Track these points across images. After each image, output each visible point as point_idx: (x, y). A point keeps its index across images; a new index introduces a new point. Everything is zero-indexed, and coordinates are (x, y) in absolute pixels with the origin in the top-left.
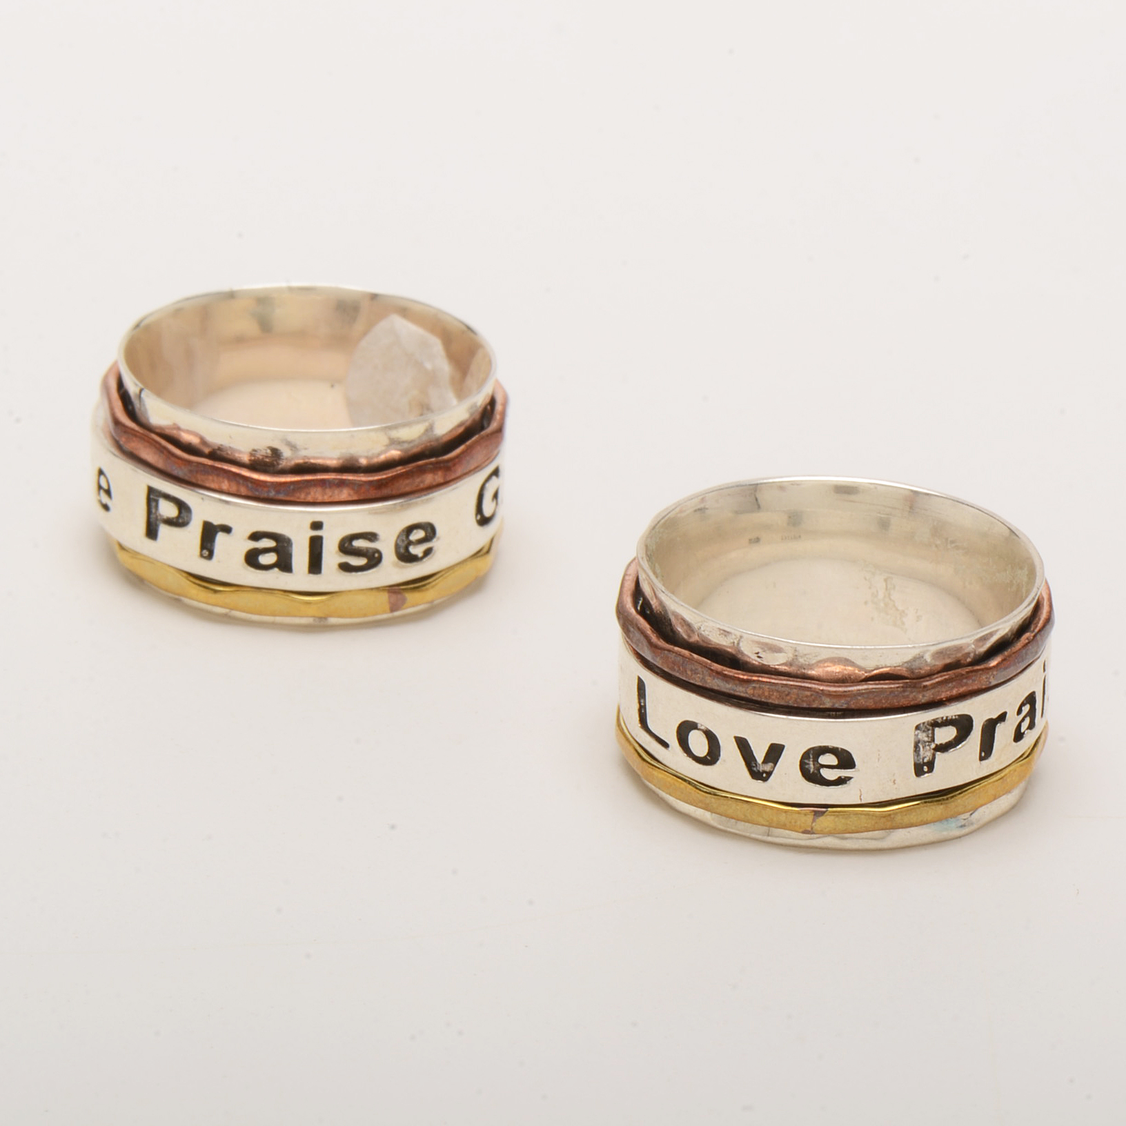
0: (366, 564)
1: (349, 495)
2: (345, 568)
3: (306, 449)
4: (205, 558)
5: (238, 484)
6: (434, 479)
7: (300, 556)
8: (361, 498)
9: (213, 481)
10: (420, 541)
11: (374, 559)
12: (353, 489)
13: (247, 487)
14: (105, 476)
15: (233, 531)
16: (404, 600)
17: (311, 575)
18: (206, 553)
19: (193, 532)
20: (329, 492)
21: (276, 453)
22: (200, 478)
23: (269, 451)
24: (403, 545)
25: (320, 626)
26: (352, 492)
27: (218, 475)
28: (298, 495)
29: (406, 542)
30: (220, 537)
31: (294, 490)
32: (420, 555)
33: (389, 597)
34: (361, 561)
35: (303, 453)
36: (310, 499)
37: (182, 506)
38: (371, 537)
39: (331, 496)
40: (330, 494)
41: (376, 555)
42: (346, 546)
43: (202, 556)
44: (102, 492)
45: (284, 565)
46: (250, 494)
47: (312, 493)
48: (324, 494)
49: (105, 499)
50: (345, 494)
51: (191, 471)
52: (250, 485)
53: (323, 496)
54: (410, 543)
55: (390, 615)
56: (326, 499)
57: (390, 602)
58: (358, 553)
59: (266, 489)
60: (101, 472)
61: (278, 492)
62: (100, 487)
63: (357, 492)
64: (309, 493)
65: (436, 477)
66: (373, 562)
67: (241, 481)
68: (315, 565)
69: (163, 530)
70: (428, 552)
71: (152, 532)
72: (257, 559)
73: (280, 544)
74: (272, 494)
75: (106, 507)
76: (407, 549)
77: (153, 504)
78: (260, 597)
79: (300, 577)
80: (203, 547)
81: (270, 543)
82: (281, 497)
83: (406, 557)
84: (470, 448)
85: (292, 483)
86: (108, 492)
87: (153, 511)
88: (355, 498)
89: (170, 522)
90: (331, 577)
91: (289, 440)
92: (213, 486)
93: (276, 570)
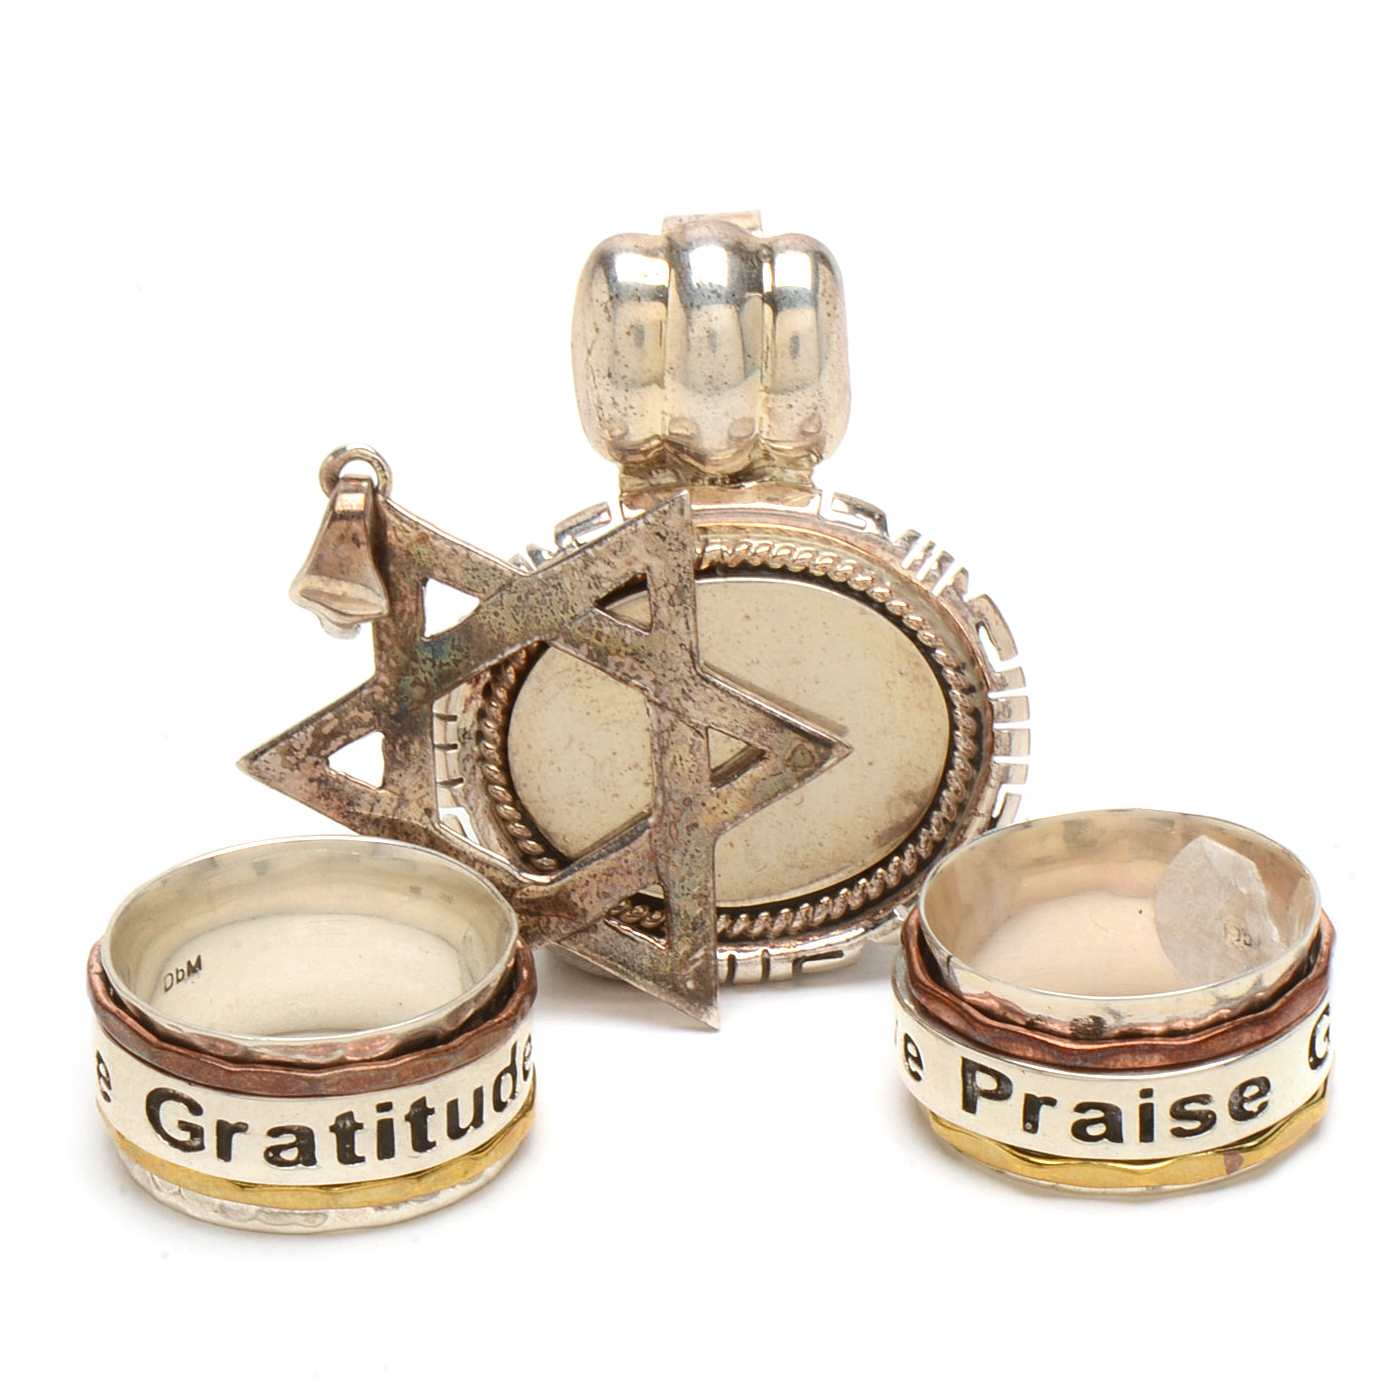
0: (1200, 1127)
1: (1161, 1060)
2: (1179, 1133)
3: (1130, 1016)
4: (1029, 1131)
5: (1043, 1051)
6: (1252, 1037)
7: (1131, 1125)
8: (1173, 1063)
9: (1017, 1049)
10: (1254, 1098)
11: (1208, 1121)
12: (1164, 1055)
13: (1053, 1055)
14: (913, 1044)
15: (1058, 1103)
16: (1241, 1160)
17: (1143, 1144)
18: (1029, 1126)
19: (1016, 1105)
20: (1139, 1058)
21: (1098, 1020)
22: (1003, 1046)
23: (1091, 1020)
24: (1237, 1102)
25: (1154, 1194)
26: (1163, 1058)
27: (1022, 1042)
28: (1106, 1062)
29: (1239, 1099)
30: (1044, 1110)
31: (1102, 1057)
32: (1255, 1110)
33: (1225, 1159)
34: (1196, 1125)
35: (1127, 1021)
36: (1119, 1066)
37: (999, 1077)
38: (1204, 1099)
39: (1141, 1063)
40: (1141, 1060)
41: (1210, 1116)
42: (1178, 1111)
43: (1025, 1129)
44: (910, 1060)
45: (1114, 1134)
46: (1056, 1061)
47: (1122, 1060)
48: (1134, 1060)
49: (915, 1068)
50: (1156, 1060)
51: (993, 1038)
52: (1055, 1053)
53: (1133, 1062)
54: (1244, 1100)
55: (1227, 1176)
56: (1137, 1065)
57: (1226, 1165)
58: (1191, 1116)
59: (1072, 1058)
60: (907, 1039)
61: (1085, 1060)
62: (907, 1054)
63: (1169, 1058)
64: (1118, 1060)
65: (1253, 1035)
66: (1208, 1123)
67: (1046, 1049)
68: (1147, 1133)
69: (982, 1103)
70: (1262, 1107)
71: (969, 1105)
72: (1085, 1130)
73: (1108, 1113)
74: (1079, 1063)
75: (917, 1077)
76: (1241, 1106)
77: (969, 1075)
78: (1088, 1169)
79: (1132, 1146)
80: (1025, 1120)
81: (1099, 1114)
82: (1089, 1065)
83: (1240, 1114)
84: (1291, 999)
85: (1099, 1050)
86: (918, 1061)
87: (970, 1082)
88: (1167, 1063)
89: (988, 1095)
90: (1164, 1143)
91: (1112, 1008)
92: (1017, 1053)
93: (1105, 1140)
